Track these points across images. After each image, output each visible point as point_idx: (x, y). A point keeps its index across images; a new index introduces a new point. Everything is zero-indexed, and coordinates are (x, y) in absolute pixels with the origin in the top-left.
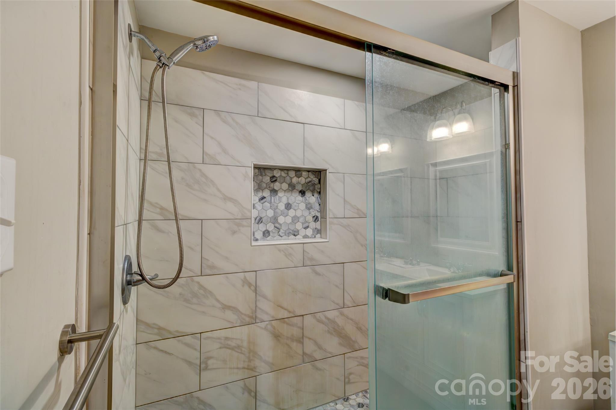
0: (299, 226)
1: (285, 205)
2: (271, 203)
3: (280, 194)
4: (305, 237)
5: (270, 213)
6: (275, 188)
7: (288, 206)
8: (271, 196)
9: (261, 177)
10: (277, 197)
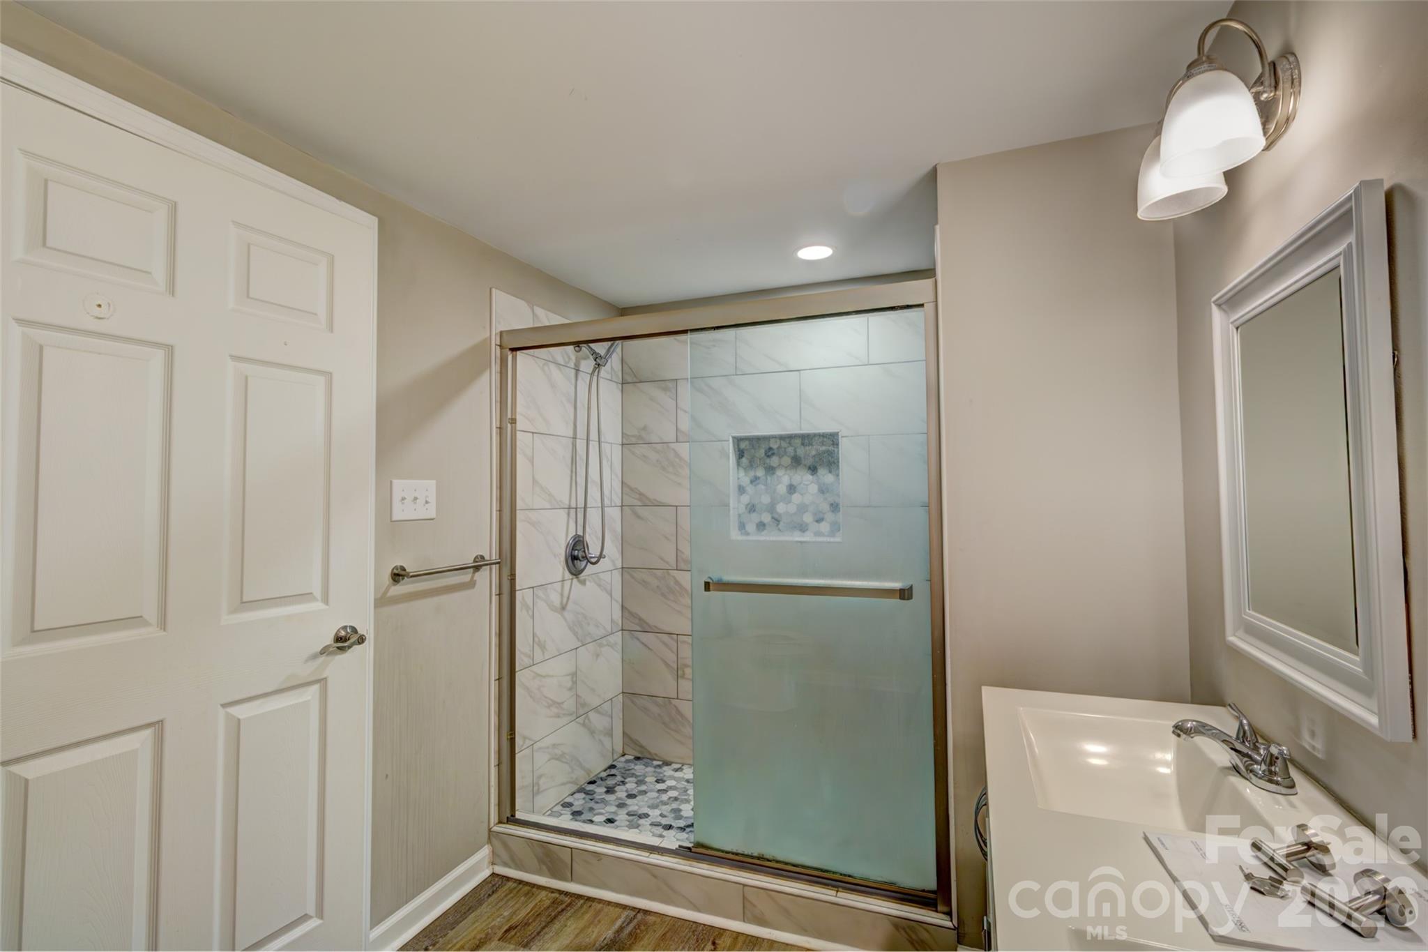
0: (808, 518)
1: (787, 486)
2: (766, 485)
3: (780, 473)
4: (818, 534)
5: (766, 499)
6: (772, 464)
7: (792, 489)
8: (766, 475)
9: (753, 451)
10: (775, 476)
